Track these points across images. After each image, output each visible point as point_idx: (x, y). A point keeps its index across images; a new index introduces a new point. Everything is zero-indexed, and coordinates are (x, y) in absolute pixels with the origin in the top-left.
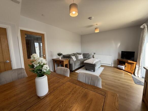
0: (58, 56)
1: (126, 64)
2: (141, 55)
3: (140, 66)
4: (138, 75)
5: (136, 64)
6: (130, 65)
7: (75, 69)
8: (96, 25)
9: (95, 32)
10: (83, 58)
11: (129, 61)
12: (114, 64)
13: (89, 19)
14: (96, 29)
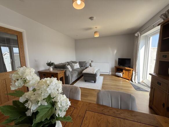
0: (48, 66)
1: (124, 71)
2: (137, 62)
3: (137, 72)
4: (135, 80)
5: (133, 70)
6: (127, 72)
7: (72, 82)
8: (96, 29)
9: (95, 36)
10: (79, 67)
11: (127, 68)
12: (111, 72)
13: (90, 20)
14: (95, 32)
